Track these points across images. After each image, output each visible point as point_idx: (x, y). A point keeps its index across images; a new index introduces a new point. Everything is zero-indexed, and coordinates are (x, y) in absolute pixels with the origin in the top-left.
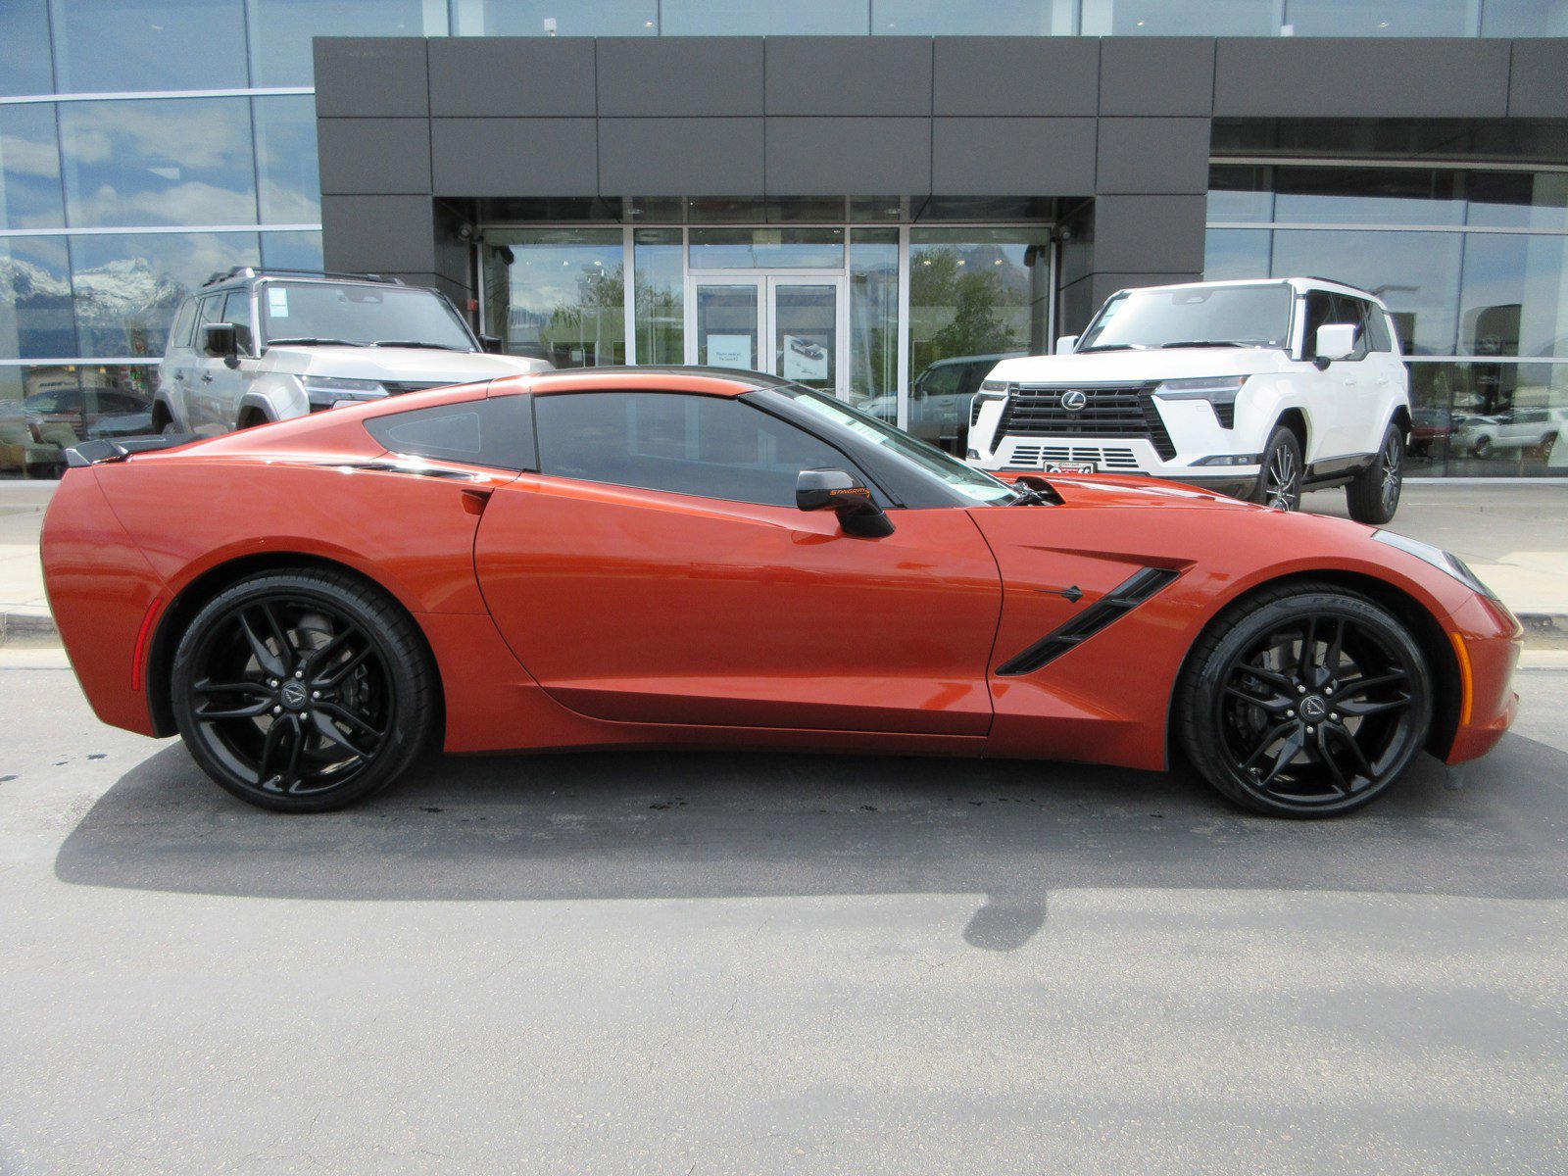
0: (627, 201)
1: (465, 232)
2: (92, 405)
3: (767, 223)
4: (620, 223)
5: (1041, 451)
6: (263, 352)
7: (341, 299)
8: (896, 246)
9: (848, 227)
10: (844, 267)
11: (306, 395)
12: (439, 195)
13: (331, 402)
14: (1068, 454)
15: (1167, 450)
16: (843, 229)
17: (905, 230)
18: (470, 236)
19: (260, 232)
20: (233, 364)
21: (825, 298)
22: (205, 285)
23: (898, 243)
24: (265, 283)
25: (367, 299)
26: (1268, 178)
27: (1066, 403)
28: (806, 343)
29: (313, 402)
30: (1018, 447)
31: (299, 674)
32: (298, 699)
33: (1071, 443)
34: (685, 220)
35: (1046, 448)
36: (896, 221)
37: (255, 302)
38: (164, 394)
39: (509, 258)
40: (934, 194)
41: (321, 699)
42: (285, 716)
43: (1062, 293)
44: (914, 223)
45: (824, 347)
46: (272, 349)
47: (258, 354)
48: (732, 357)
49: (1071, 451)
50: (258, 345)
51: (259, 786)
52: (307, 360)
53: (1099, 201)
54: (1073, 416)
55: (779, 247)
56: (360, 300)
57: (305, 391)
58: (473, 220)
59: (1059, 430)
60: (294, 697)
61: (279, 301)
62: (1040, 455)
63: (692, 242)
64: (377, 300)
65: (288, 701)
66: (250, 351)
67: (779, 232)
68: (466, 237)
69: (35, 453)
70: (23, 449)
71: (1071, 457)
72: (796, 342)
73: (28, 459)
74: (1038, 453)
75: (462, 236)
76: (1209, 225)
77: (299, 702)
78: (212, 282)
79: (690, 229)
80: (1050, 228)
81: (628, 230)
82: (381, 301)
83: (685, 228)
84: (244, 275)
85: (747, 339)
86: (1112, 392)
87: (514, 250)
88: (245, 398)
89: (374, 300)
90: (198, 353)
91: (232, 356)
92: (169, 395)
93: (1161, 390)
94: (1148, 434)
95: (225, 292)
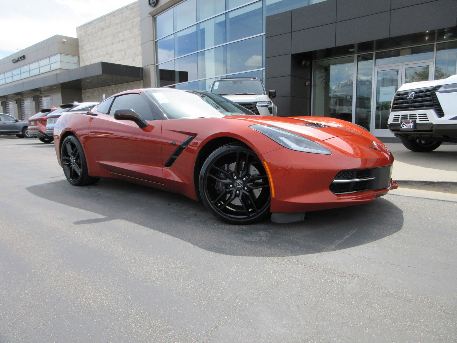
5: (400, 116)
9: (435, 44)
10: (433, 58)
14: (407, 117)
15: (440, 113)
16: (433, 44)
25: (238, 83)
27: (408, 98)
30: (395, 116)
31: (73, 156)
33: (408, 113)
35: (402, 115)
48: (388, 94)
49: (408, 116)
54: (410, 102)
56: (236, 83)
59: (406, 108)
62: (400, 118)
63: (376, 58)
67: (410, 50)
71: (408, 118)
74: (399, 117)
79: (376, 53)
81: (356, 56)
83: (374, 53)
85: (394, 87)
86: (422, 92)
89: (240, 83)
93: (441, 89)
94: (434, 107)
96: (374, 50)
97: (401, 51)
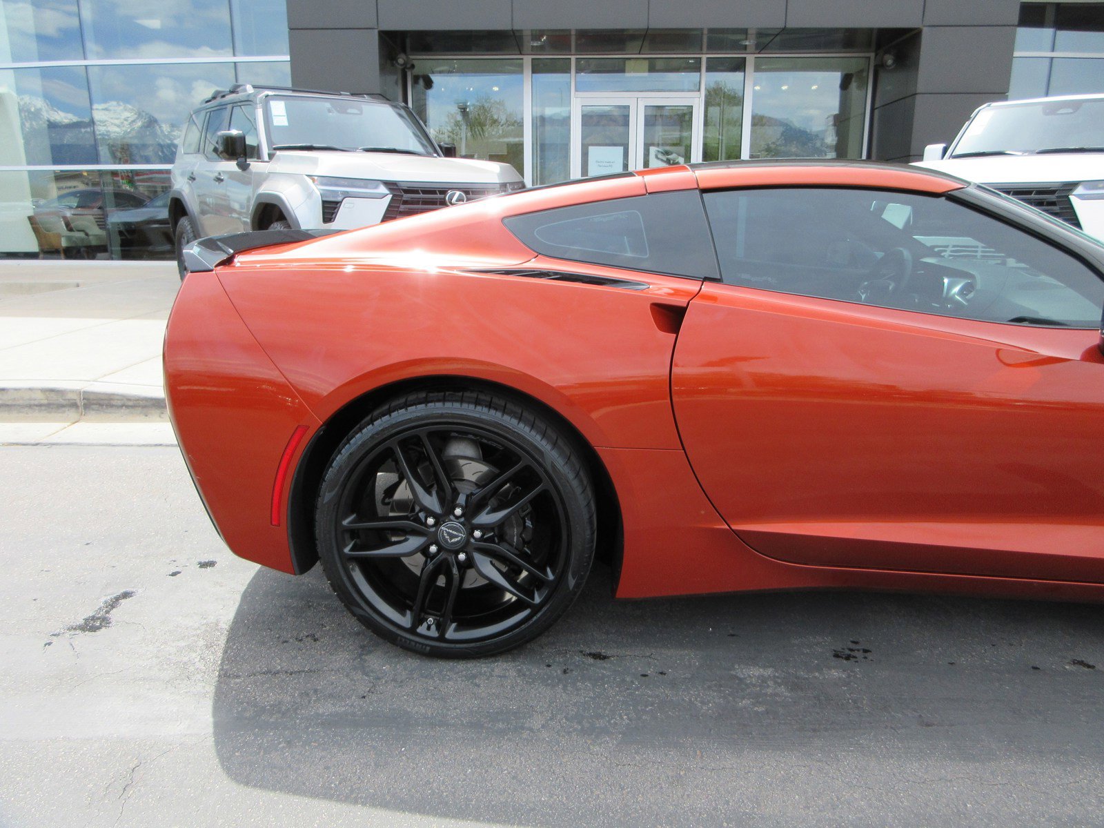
0: (527, 34)
1: (401, 61)
2: (110, 200)
3: (639, 54)
4: (521, 54)
6: (271, 156)
7: (329, 111)
8: (743, 73)
9: (704, 57)
10: (699, 90)
11: (319, 194)
12: (381, 29)
13: (339, 199)
16: (700, 58)
17: (750, 59)
18: (405, 64)
19: (235, 63)
20: (244, 167)
21: (683, 118)
22: (207, 102)
23: (745, 71)
24: (267, 96)
25: (349, 111)
26: (1050, 15)
28: (667, 153)
29: (325, 199)
31: (458, 511)
32: (456, 539)
34: (573, 52)
36: (744, 52)
37: (260, 113)
38: (180, 193)
39: (429, 84)
40: (789, 26)
41: (482, 539)
42: (443, 555)
43: (876, 112)
44: (759, 53)
45: (682, 156)
46: (278, 153)
47: (266, 158)
48: (609, 164)
50: (265, 151)
51: (412, 630)
52: (315, 162)
53: (925, 31)
55: (646, 74)
56: (344, 112)
57: (317, 191)
58: (404, 51)
60: (452, 536)
61: (279, 109)
63: (579, 70)
64: (359, 112)
65: (446, 541)
66: (259, 157)
67: (646, 64)
68: (401, 65)
69: (69, 238)
70: (59, 236)
72: (658, 151)
73: (64, 243)
75: (398, 64)
76: (1016, 54)
77: (458, 542)
78: (214, 98)
79: (577, 59)
80: (869, 58)
81: (527, 60)
82: (361, 113)
83: (573, 58)
84: (245, 90)
85: (621, 149)
86: (1029, 192)
87: (434, 78)
88: (260, 195)
89: (355, 111)
90: (208, 159)
91: (243, 159)
92: (184, 194)
93: (1080, 190)
95: (229, 107)
96: (573, 51)
97: (627, 62)
